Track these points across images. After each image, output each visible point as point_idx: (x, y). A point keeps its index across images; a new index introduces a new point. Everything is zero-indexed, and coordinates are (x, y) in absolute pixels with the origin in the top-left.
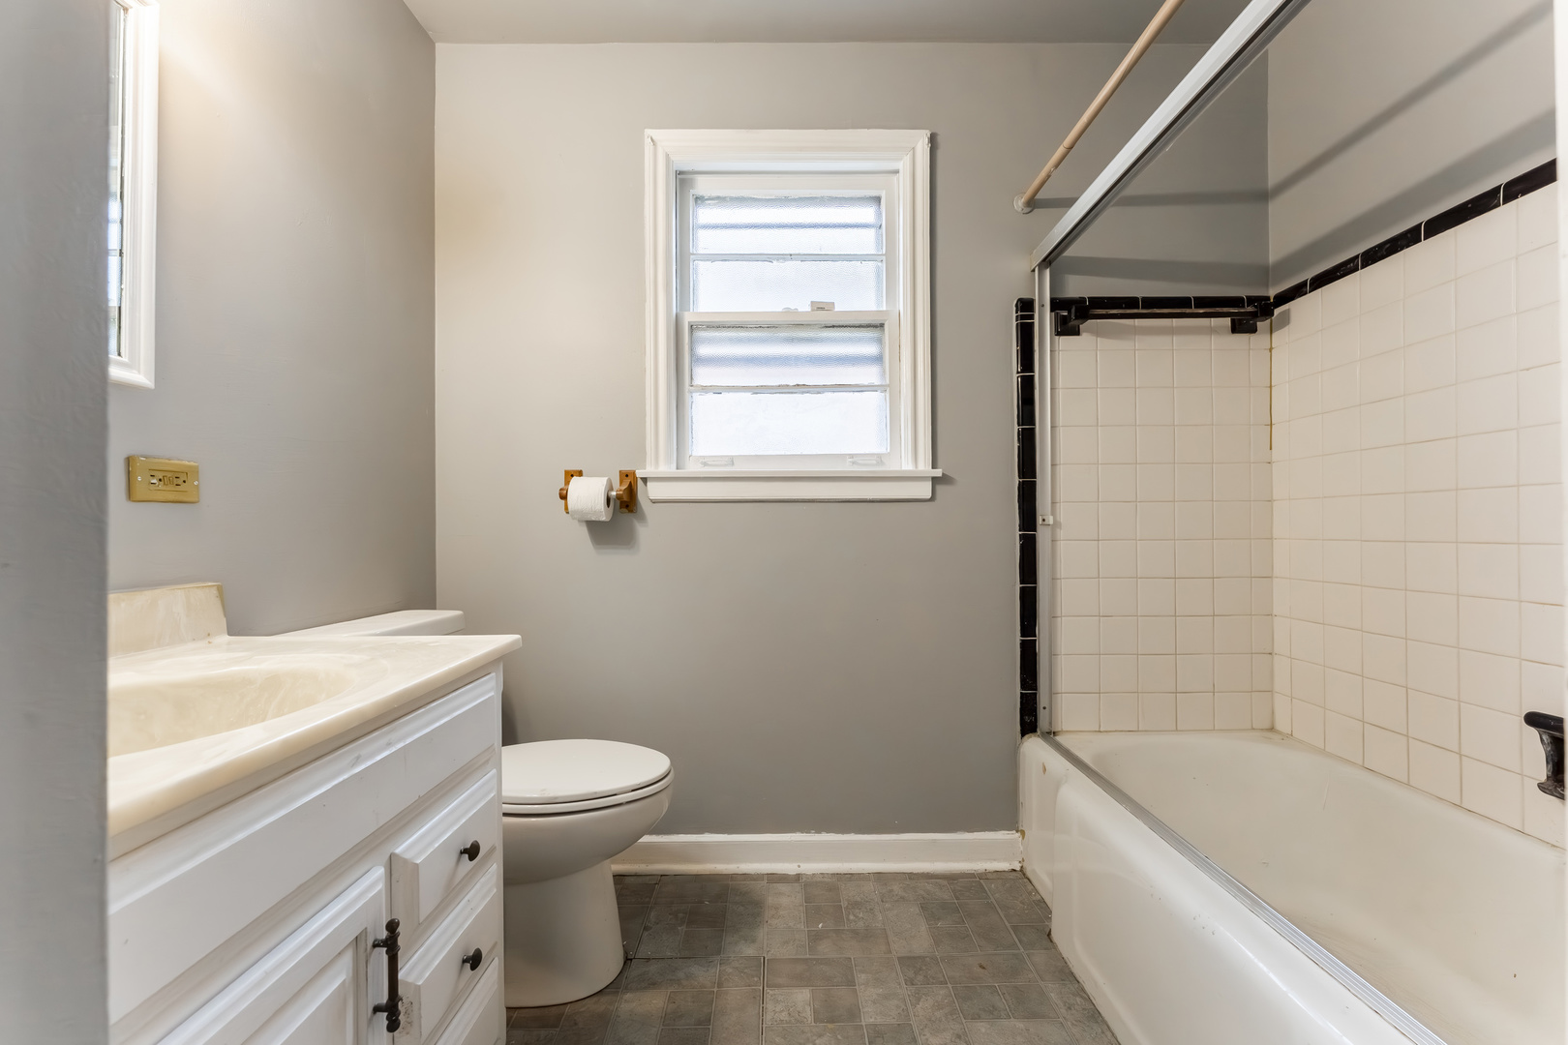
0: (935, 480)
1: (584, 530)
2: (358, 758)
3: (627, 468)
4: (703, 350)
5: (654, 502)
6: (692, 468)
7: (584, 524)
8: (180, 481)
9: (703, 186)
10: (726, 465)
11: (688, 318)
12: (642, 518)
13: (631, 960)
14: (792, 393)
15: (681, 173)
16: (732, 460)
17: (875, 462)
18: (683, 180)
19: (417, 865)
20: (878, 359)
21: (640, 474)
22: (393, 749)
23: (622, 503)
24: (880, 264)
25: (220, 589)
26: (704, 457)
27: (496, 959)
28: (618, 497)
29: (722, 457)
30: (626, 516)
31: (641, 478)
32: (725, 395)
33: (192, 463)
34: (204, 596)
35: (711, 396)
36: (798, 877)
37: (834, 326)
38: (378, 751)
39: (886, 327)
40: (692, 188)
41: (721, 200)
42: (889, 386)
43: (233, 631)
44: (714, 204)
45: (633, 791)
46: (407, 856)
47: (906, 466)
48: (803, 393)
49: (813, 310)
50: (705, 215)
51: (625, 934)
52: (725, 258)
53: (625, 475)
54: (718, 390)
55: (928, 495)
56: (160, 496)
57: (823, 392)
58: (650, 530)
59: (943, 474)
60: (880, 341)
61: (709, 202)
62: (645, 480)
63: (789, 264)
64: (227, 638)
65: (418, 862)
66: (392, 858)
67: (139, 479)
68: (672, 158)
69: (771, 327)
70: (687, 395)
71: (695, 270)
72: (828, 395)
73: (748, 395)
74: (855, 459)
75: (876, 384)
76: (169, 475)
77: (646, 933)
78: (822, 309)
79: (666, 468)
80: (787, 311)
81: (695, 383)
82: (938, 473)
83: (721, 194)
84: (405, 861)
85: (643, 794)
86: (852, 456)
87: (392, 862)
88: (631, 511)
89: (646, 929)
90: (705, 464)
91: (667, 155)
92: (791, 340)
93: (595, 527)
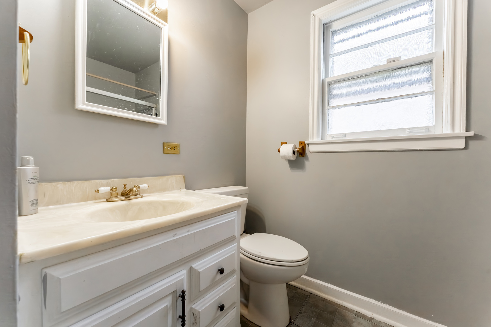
0: (467, 138)
1: (287, 163)
2: (175, 235)
3: (302, 141)
4: (335, 92)
5: (312, 153)
6: (328, 139)
7: (287, 161)
8: (175, 148)
9: (335, 26)
10: (342, 137)
11: (327, 80)
12: (307, 159)
13: (292, 323)
14: (376, 103)
15: (326, 24)
16: (345, 135)
17: (424, 131)
18: (326, 26)
19: (199, 272)
20: (430, 79)
21: (306, 142)
22: (190, 233)
23: (300, 153)
24: (431, 30)
25: (184, 177)
26: (333, 135)
27: (236, 307)
28: (298, 151)
29: (341, 134)
30: (302, 158)
31: (307, 144)
32: (343, 109)
33: (178, 144)
34: (180, 178)
35: (337, 110)
36: (371, 319)
37: (400, 68)
38: (183, 233)
39: (434, 62)
40: (331, 28)
41: (344, 29)
42: (435, 91)
43: (187, 188)
44: (340, 32)
45: (290, 262)
46: (196, 268)
47: (447, 131)
48: (381, 102)
49: (388, 63)
50: (337, 38)
51: (291, 311)
52: (345, 52)
53: (301, 143)
54: (340, 107)
55: (463, 146)
56: (170, 152)
57: (393, 100)
58: (310, 163)
59: (474, 134)
60: (430, 70)
61: (338, 32)
62: (308, 144)
63: (377, 46)
64: (185, 190)
65: (200, 271)
66: (191, 268)
67: (165, 148)
68: (322, 19)
69: (366, 76)
70: (326, 111)
71: (333, 61)
72: (396, 101)
73: (354, 107)
74: (411, 130)
75: (426, 91)
76: (172, 147)
77: (300, 315)
78: (394, 61)
79: (316, 140)
80: (375, 67)
81: (330, 105)
82: (471, 133)
83: (344, 26)
84: (195, 270)
85: (294, 265)
86: (409, 129)
87: (191, 270)
88: (303, 156)
89: (300, 313)
90: (333, 137)
91: (319, 19)
92: (376, 80)
93: (290, 161)
